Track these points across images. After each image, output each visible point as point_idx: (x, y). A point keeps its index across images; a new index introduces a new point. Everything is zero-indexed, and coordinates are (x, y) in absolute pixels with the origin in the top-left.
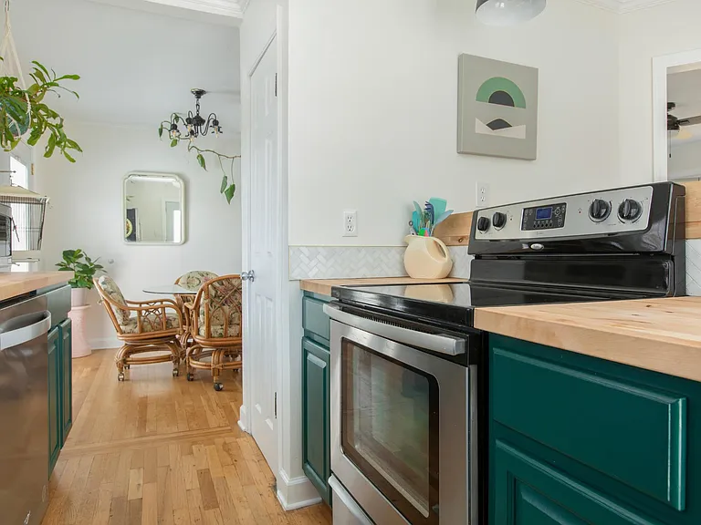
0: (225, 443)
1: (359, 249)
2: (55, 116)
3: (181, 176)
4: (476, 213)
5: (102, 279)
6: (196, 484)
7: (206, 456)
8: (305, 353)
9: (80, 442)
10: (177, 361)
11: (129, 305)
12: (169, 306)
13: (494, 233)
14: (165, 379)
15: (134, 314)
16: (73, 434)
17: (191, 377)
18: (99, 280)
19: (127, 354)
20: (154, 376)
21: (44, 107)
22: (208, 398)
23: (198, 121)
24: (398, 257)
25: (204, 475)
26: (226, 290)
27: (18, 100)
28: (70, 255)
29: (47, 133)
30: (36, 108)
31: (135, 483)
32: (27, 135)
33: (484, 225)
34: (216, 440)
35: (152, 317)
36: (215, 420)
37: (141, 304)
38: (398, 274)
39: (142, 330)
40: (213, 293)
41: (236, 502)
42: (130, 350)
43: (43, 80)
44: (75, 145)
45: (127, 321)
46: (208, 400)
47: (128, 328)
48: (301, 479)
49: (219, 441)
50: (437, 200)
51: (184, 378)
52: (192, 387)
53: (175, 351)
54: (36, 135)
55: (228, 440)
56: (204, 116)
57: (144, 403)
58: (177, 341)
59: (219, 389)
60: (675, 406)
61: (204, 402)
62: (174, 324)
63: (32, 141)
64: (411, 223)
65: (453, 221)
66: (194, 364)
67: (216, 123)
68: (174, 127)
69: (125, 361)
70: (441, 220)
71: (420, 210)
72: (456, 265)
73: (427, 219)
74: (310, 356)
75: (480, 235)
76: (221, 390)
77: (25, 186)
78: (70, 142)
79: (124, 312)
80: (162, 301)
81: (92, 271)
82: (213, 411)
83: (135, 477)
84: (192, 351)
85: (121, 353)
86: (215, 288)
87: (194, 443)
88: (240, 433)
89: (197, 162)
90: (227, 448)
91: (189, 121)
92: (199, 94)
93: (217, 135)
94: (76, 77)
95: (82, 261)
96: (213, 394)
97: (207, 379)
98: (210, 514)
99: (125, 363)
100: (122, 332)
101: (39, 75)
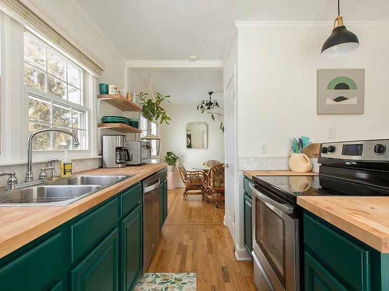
0: (218, 229)
1: (268, 158)
2: (163, 110)
3: (205, 123)
4: (322, 144)
5: (178, 163)
6: (206, 243)
7: (211, 233)
8: (245, 200)
9: (170, 221)
10: (203, 195)
11: (187, 173)
12: (200, 174)
13: (329, 155)
14: (199, 201)
15: (188, 176)
16: (168, 218)
17: (208, 201)
18: (177, 163)
19: (187, 190)
20: (195, 200)
21: (160, 107)
22: (213, 210)
23: (211, 104)
24: (286, 161)
25: (209, 240)
26: (220, 169)
27: (152, 107)
28: (169, 154)
29: (161, 115)
30: (157, 108)
31: (186, 239)
32: (155, 117)
33: (325, 150)
34: (215, 228)
35: (194, 178)
36: (215, 220)
37: (191, 172)
38: (286, 169)
39: (191, 182)
40: (215, 170)
41: (219, 253)
42: (187, 189)
43: (160, 99)
44: (169, 119)
45: (186, 179)
46: (213, 211)
47: (187, 181)
48: (244, 249)
49: (216, 228)
50: (303, 137)
51: (206, 201)
52: (208, 205)
53: (202, 190)
54: (158, 117)
55: (219, 228)
56: (213, 102)
57: (191, 209)
58: (203, 187)
59: (217, 207)
60: (364, 254)
61: (212, 212)
62: (202, 181)
63: (156, 119)
64: (292, 147)
65: (312, 146)
66: (209, 197)
67: (217, 104)
68: (202, 107)
69: (185, 193)
70: (306, 146)
71: (297, 142)
72: (314, 167)
73: (300, 145)
74: (246, 201)
75: (323, 155)
76: (218, 208)
77: (155, 135)
78: (168, 117)
79: (186, 175)
80: (198, 172)
81: (176, 159)
82: (215, 216)
83: (186, 237)
84: (209, 191)
85: (184, 189)
86: (216, 168)
87: (207, 227)
88: (224, 227)
89: (211, 118)
90: (218, 231)
91: (207, 104)
92: (211, 93)
93: (217, 108)
94: (169, 96)
95: (173, 156)
96: (215, 208)
97: (214, 203)
98: (210, 255)
99: (185, 194)
100: (185, 183)
101: (159, 97)
